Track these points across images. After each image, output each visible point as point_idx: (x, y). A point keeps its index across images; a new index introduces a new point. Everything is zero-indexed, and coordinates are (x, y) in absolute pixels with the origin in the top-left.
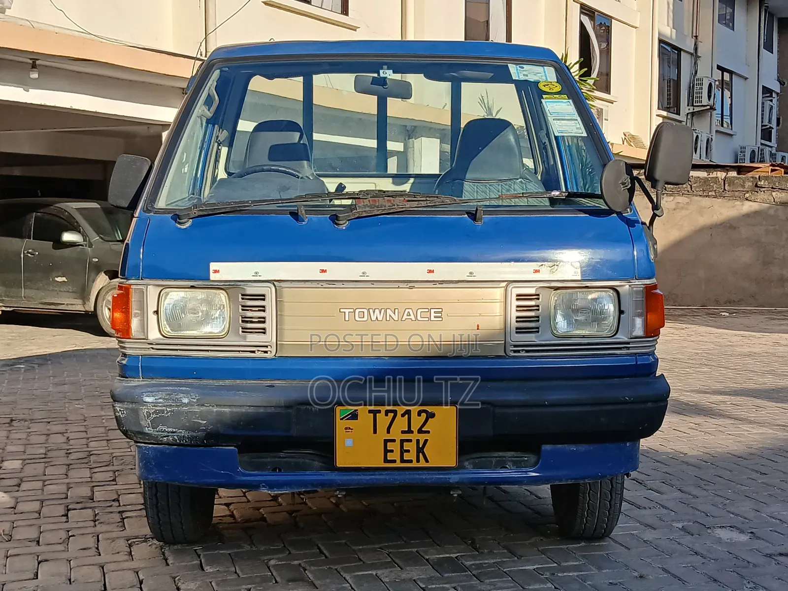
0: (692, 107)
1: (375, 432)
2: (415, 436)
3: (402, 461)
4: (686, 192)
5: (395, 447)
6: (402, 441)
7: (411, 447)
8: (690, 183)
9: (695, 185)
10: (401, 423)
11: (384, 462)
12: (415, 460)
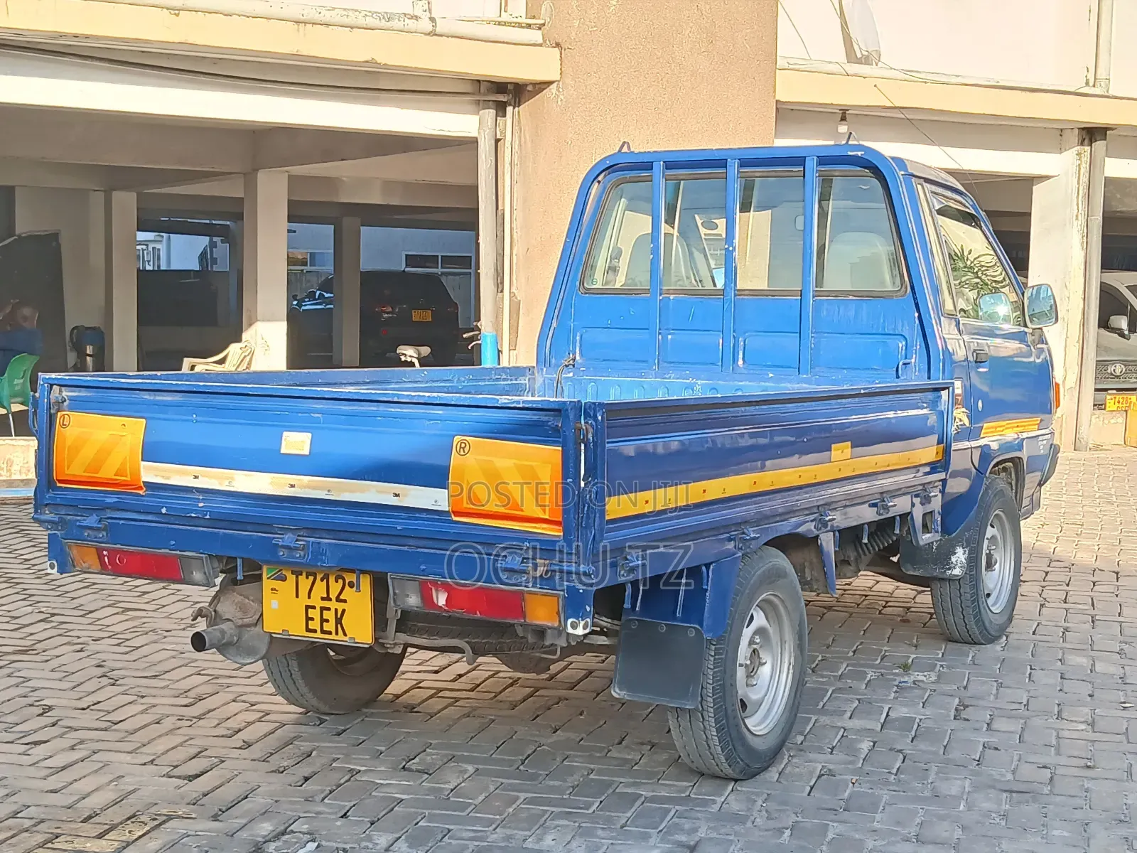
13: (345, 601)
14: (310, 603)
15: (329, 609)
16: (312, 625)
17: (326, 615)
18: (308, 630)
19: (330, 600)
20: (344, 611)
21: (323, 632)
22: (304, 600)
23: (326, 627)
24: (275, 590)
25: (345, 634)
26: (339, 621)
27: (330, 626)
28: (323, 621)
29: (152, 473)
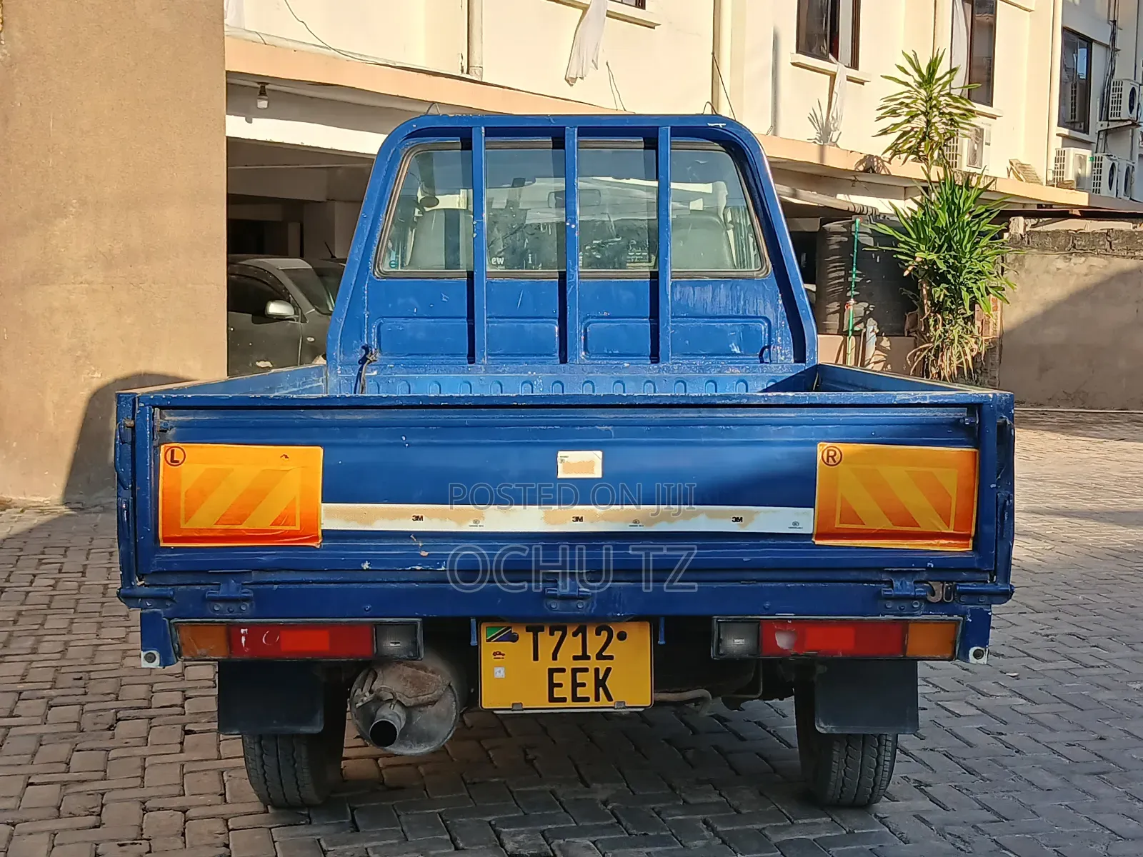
0: (1107, 122)
4: (1104, 252)
8: (1109, 239)
9: (1116, 242)
13: (611, 658)
14: (555, 665)
15: (586, 670)
16: (558, 693)
17: (580, 677)
18: (552, 699)
19: (589, 658)
20: (608, 670)
21: (575, 699)
22: (546, 662)
23: (581, 692)
24: (500, 654)
25: (610, 699)
26: (600, 683)
27: (587, 691)
28: (575, 685)
29: (337, 517)
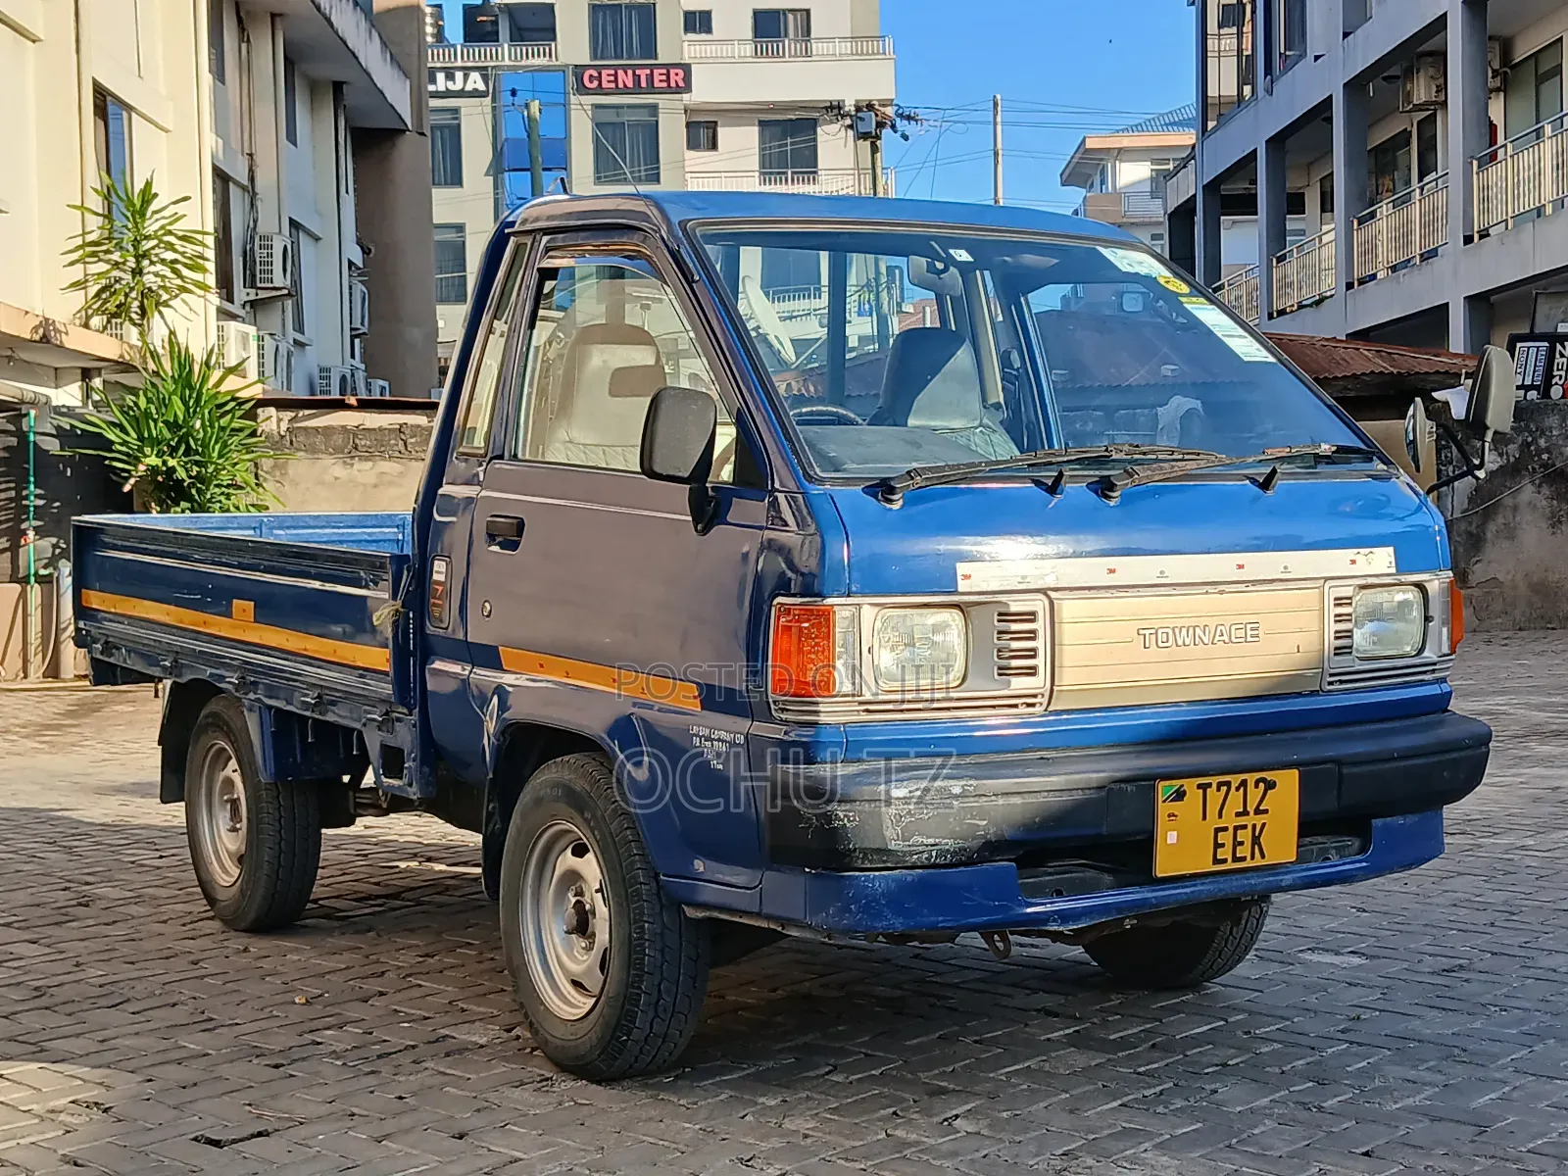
1: (1204, 818)
2: (1250, 820)
3: (1235, 859)
5: (1225, 838)
6: (1236, 828)
7: (1245, 836)
10: (1235, 800)
11: (1214, 864)
12: (1249, 858)
